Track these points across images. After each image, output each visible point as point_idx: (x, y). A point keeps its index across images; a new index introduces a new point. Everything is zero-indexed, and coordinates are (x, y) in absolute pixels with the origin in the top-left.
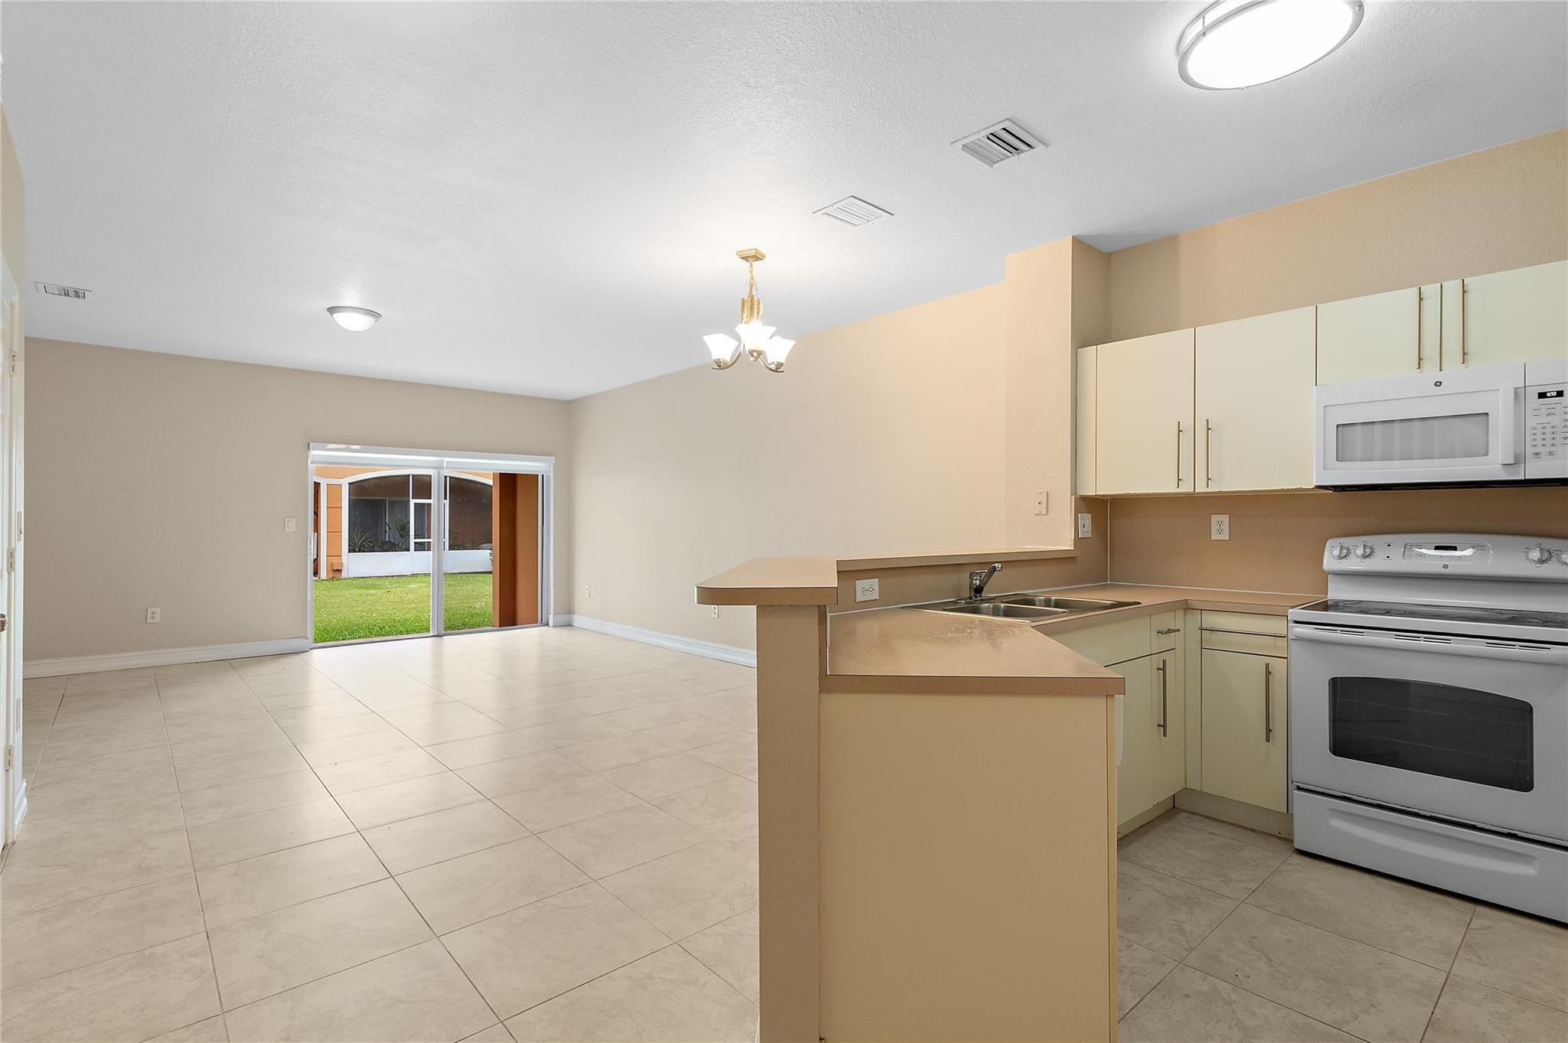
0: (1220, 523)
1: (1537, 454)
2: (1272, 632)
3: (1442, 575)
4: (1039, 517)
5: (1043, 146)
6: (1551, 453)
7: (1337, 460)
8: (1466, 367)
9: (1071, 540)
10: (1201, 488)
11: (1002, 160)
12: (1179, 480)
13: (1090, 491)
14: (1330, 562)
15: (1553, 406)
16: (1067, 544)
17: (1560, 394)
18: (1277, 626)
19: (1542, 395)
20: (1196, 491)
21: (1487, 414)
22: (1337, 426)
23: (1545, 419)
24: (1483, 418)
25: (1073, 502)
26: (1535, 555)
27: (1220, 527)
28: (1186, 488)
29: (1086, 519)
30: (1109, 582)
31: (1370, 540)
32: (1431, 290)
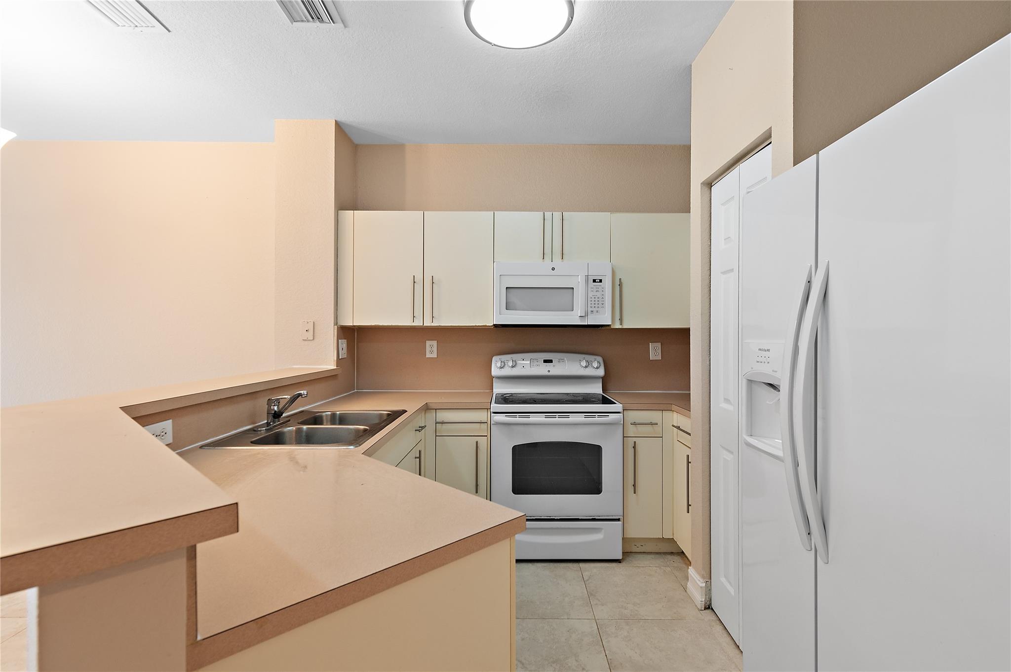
0: (431, 346)
1: (592, 311)
2: (479, 420)
3: (548, 376)
4: (306, 342)
5: (342, 25)
6: (597, 312)
7: (506, 309)
8: (562, 261)
9: (334, 360)
10: (428, 323)
11: (302, 21)
12: (414, 317)
13: (349, 323)
14: (495, 371)
15: (598, 287)
16: (332, 366)
17: (601, 281)
18: (482, 416)
19: (594, 281)
20: (425, 325)
21: (573, 288)
22: (507, 288)
23: (595, 293)
24: (571, 290)
25: (336, 331)
26: (584, 364)
27: (431, 349)
28: (418, 323)
29: (343, 344)
30: (356, 391)
31: (515, 356)
32: (548, 215)
